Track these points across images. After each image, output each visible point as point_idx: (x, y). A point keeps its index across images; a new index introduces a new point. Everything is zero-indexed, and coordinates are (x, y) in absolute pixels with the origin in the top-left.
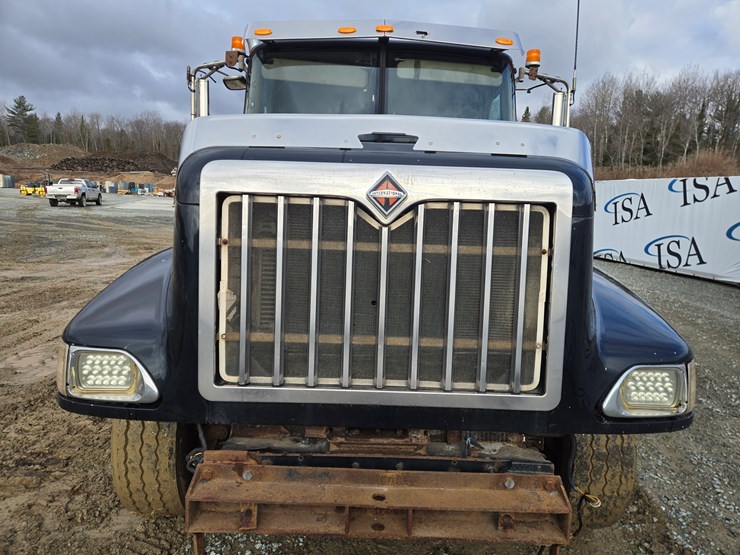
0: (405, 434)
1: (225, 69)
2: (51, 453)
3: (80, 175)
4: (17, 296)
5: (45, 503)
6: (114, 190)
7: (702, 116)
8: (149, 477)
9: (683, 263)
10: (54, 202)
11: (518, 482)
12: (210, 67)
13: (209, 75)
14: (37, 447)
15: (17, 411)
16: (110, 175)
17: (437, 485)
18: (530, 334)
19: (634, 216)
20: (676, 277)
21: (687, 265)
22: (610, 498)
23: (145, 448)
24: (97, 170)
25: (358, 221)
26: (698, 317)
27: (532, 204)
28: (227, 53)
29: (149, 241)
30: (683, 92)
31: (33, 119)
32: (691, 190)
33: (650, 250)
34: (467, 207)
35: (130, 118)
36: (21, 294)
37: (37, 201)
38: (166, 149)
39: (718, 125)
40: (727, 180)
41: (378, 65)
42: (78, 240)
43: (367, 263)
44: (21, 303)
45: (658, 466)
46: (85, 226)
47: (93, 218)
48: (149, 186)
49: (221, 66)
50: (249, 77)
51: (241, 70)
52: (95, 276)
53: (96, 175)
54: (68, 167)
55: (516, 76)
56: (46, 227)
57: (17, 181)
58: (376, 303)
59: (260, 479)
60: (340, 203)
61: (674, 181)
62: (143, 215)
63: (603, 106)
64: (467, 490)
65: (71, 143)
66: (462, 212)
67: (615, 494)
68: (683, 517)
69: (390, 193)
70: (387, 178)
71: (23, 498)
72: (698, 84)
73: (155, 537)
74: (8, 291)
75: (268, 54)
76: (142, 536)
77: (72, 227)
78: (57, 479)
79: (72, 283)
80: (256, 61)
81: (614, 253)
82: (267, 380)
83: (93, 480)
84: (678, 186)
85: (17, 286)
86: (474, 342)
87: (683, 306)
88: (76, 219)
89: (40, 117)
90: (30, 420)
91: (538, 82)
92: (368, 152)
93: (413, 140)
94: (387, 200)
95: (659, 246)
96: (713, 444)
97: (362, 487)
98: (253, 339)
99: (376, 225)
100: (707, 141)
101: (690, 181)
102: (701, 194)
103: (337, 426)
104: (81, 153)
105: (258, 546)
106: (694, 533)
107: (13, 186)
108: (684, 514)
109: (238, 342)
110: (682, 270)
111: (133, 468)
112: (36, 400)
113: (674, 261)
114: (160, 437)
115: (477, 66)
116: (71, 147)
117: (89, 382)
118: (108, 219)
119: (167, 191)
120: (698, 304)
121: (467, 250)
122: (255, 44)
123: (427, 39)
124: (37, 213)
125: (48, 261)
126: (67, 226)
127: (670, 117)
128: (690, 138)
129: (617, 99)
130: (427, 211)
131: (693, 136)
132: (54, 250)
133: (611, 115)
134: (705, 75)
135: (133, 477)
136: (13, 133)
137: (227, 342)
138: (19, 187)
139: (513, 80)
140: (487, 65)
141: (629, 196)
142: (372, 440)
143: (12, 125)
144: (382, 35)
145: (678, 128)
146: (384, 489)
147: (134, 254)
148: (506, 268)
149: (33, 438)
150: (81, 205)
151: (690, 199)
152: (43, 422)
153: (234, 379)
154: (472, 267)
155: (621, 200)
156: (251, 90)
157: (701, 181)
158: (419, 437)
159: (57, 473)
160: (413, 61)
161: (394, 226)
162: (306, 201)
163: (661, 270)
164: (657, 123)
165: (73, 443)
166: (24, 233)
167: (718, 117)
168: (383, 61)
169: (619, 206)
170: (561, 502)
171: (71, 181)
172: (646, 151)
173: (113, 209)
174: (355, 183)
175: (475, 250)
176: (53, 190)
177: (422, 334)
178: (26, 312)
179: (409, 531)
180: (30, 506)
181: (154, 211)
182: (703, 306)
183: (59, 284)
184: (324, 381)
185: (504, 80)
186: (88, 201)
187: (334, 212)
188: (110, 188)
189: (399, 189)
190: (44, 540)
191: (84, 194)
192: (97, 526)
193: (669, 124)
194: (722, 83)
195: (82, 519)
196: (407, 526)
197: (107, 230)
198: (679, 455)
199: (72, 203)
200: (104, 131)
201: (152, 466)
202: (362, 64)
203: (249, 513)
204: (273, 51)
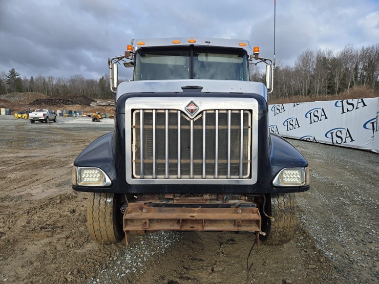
0: (202, 196)
1: (124, 59)
2: (54, 224)
3: (45, 107)
4: (24, 164)
5: (56, 242)
6: (61, 115)
7: (356, 69)
8: (102, 224)
9: (344, 141)
10: (33, 121)
11: (243, 211)
12: (118, 58)
13: (117, 62)
14: (48, 223)
15: (36, 210)
16: (59, 107)
17: (213, 213)
18: (245, 157)
19: (320, 119)
20: (340, 148)
21: (345, 142)
22: (287, 227)
23: (100, 212)
24: (53, 105)
25: (182, 118)
26: (347, 165)
27: (244, 110)
28: (126, 52)
29: (83, 138)
30: (346, 57)
31: (19, 80)
32: (346, 106)
33: (328, 135)
34: (221, 112)
35: (68, 78)
36: (26, 163)
37: (24, 121)
38: (87, 93)
39: (365, 73)
40: (362, 100)
41: (190, 56)
42: (48, 139)
43: (186, 133)
44: (27, 167)
45: (315, 223)
46: (50, 132)
47: (54, 129)
48: (79, 112)
49: (123, 57)
50: (135, 62)
51: (131, 59)
52: (59, 155)
53: (52, 107)
54: (38, 104)
55: (249, 58)
56: (31, 133)
57: (12, 112)
58: (189, 147)
59: (149, 213)
60: (175, 112)
61: (337, 102)
62: (78, 126)
63: (307, 66)
64: (225, 214)
65: (39, 91)
66: (219, 114)
67: (289, 226)
68: (323, 241)
69: (193, 107)
70: (192, 102)
71: (46, 240)
72: (354, 53)
73: (104, 251)
74: (19, 162)
75: (143, 52)
76: (99, 251)
77: (44, 133)
78: (59, 233)
79: (49, 158)
80: (138, 55)
81: (311, 138)
82: (151, 176)
83: (75, 233)
84: (339, 104)
85: (23, 160)
86: (226, 160)
87: (341, 161)
88: (45, 129)
89: (22, 78)
90: (42, 213)
91: (259, 60)
92: (185, 93)
93: (201, 88)
94: (192, 110)
95: (332, 133)
96: (342, 215)
97: (186, 214)
98: (145, 162)
99: (188, 119)
100: (360, 82)
101: (345, 101)
102: (350, 107)
103: (176, 193)
104: (44, 97)
105: (146, 253)
106: (327, 246)
107: (10, 114)
108: (324, 240)
109: (140, 163)
110: (343, 144)
111: (96, 221)
112: (44, 205)
113: (339, 140)
114: (106, 207)
115: (231, 55)
116: (39, 94)
117: (85, 180)
118: (60, 129)
119: (88, 114)
120: (348, 160)
121: (221, 127)
122: (136, 49)
123: (210, 45)
124: (25, 126)
125: (36, 149)
126: (41, 132)
127: (341, 70)
128: (351, 80)
129: (313, 62)
130: (206, 114)
131: (352, 79)
132: (37, 144)
133: (311, 69)
134: (357, 48)
135: (96, 224)
136: (9, 87)
137: (136, 163)
138: (14, 114)
139: (248, 60)
140: (236, 54)
141: (317, 110)
142: (190, 198)
143: (9, 83)
144: (191, 44)
145: (344, 75)
146: (194, 214)
147: (76, 144)
148: (235, 133)
149: (45, 219)
150: (46, 122)
151: (345, 110)
152: (48, 214)
153: (139, 177)
154: (223, 133)
155: (313, 111)
156: (136, 67)
157: (350, 101)
158: (207, 196)
159: (59, 231)
160: (205, 54)
161: (195, 119)
162: (163, 111)
163: (333, 145)
164: (334, 73)
165: (63, 221)
166: (21, 136)
167: (365, 69)
168: (192, 54)
169: (312, 114)
170: (258, 216)
171: (41, 111)
172: (329, 87)
173: (62, 124)
174: (180, 104)
175: (225, 127)
176: (32, 115)
177: (206, 158)
178: (30, 171)
179: (203, 228)
180: (50, 243)
181: (83, 124)
182: (351, 160)
183: (43, 158)
184: (171, 176)
185: (244, 61)
186: (50, 120)
187: (173, 115)
188: (59, 113)
189: (196, 106)
190: (58, 253)
191: (47, 117)
192: (79, 248)
193: (340, 74)
194: (365, 52)
195: (73, 246)
196: (202, 225)
197: (61, 134)
198: (326, 219)
199: (42, 121)
200: (55, 85)
201: (103, 220)
202: (183, 55)
203: (146, 223)
204: (145, 51)
